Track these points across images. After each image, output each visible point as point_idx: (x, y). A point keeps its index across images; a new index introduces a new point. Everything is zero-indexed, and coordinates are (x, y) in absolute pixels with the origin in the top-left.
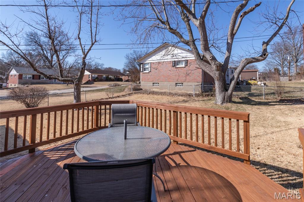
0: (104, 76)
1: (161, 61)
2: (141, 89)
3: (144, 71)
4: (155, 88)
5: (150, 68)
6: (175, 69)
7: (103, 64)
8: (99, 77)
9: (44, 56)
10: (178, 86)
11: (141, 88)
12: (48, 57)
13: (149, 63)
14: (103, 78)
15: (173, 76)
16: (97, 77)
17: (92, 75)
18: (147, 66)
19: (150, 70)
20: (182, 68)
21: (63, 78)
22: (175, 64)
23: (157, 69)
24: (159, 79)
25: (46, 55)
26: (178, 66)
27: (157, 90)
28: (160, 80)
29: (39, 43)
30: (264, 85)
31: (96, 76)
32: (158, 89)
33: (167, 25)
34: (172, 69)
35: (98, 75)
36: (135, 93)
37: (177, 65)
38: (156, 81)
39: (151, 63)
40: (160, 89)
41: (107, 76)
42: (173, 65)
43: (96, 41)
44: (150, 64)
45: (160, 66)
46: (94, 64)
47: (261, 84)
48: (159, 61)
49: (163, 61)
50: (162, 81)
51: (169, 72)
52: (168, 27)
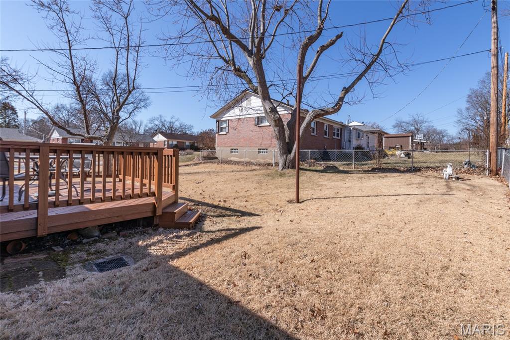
0: (188, 143)
1: (241, 117)
2: (217, 158)
3: (221, 132)
4: (234, 157)
5: (227, 128)
6: (258, 129)
7: (192, 126)
8: (179, 145)
9: (102, 113)
10: (261, 154)
11: (216, 156)
12: (107, 114)
13: (226, 120)
14: (185, 147)
15: (255, 138)
16: (176, 145)
17: (168, 141)
18: (224, 126)
19: (227, 131)
20: (267, 128)
21: (89, 134)
22: (258, 121)
23: (236, 129)
24: (238, 143)
25: (105, 111)
26: (262, 125)
27: (237, 159)
28: (239, 145)
29: (95, 93)
30: (404, 156)
31: (175, 143)
32: (237, 157)
33: (232, 65)
34: (255, 128)
35: (178, 142)
36: (204, 163)
37: (261, 123)
38: (234, 146)
39: (229, 120)
40: (240, 158)
41: (191, 144)
42: (256, 123)
43: (134, 88)
44: (227, 122)
45: (240, 125)
46: (179, 125)
47: (401, 154)
48: (238, 117)
49: (243, 117)
50: (242, 147)
51: (251, 132)
52: (233, 68)
